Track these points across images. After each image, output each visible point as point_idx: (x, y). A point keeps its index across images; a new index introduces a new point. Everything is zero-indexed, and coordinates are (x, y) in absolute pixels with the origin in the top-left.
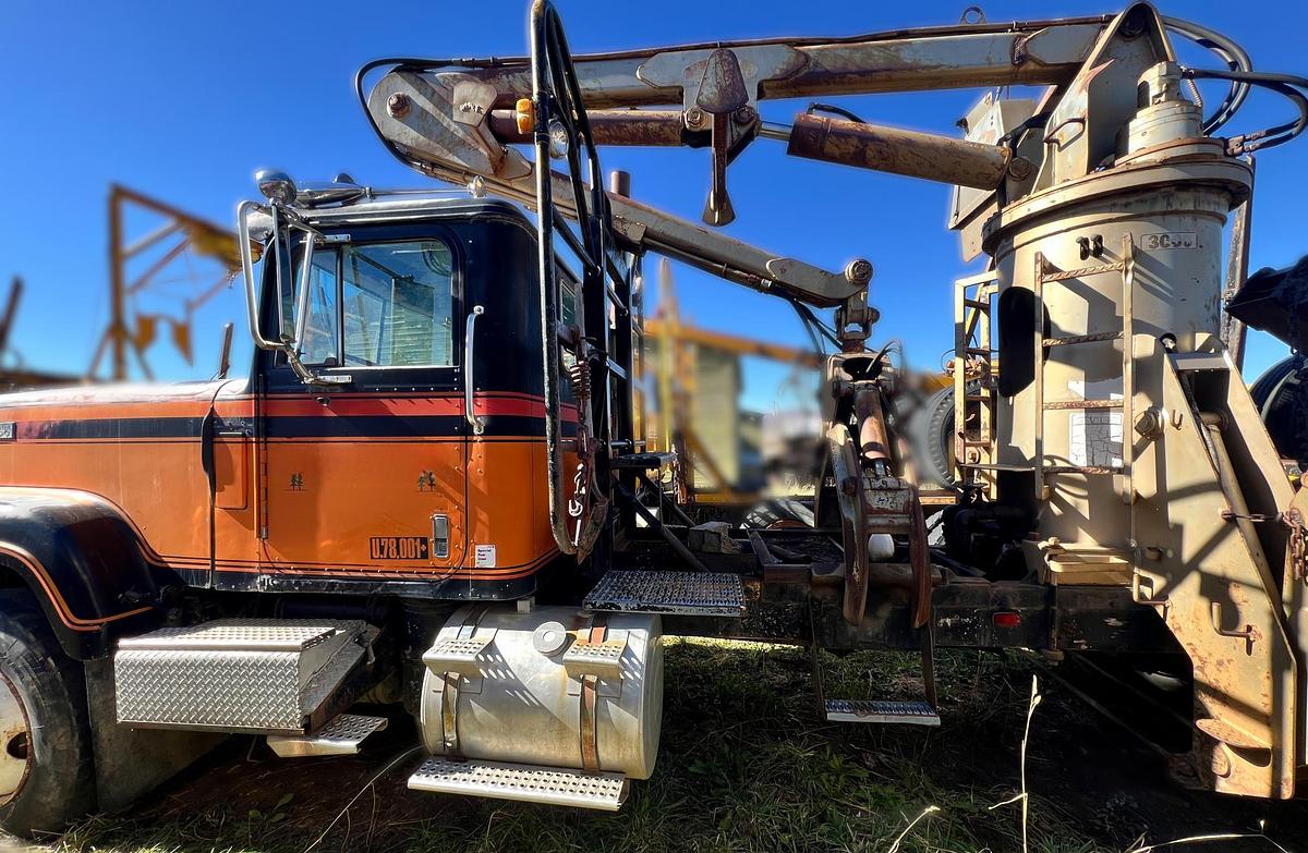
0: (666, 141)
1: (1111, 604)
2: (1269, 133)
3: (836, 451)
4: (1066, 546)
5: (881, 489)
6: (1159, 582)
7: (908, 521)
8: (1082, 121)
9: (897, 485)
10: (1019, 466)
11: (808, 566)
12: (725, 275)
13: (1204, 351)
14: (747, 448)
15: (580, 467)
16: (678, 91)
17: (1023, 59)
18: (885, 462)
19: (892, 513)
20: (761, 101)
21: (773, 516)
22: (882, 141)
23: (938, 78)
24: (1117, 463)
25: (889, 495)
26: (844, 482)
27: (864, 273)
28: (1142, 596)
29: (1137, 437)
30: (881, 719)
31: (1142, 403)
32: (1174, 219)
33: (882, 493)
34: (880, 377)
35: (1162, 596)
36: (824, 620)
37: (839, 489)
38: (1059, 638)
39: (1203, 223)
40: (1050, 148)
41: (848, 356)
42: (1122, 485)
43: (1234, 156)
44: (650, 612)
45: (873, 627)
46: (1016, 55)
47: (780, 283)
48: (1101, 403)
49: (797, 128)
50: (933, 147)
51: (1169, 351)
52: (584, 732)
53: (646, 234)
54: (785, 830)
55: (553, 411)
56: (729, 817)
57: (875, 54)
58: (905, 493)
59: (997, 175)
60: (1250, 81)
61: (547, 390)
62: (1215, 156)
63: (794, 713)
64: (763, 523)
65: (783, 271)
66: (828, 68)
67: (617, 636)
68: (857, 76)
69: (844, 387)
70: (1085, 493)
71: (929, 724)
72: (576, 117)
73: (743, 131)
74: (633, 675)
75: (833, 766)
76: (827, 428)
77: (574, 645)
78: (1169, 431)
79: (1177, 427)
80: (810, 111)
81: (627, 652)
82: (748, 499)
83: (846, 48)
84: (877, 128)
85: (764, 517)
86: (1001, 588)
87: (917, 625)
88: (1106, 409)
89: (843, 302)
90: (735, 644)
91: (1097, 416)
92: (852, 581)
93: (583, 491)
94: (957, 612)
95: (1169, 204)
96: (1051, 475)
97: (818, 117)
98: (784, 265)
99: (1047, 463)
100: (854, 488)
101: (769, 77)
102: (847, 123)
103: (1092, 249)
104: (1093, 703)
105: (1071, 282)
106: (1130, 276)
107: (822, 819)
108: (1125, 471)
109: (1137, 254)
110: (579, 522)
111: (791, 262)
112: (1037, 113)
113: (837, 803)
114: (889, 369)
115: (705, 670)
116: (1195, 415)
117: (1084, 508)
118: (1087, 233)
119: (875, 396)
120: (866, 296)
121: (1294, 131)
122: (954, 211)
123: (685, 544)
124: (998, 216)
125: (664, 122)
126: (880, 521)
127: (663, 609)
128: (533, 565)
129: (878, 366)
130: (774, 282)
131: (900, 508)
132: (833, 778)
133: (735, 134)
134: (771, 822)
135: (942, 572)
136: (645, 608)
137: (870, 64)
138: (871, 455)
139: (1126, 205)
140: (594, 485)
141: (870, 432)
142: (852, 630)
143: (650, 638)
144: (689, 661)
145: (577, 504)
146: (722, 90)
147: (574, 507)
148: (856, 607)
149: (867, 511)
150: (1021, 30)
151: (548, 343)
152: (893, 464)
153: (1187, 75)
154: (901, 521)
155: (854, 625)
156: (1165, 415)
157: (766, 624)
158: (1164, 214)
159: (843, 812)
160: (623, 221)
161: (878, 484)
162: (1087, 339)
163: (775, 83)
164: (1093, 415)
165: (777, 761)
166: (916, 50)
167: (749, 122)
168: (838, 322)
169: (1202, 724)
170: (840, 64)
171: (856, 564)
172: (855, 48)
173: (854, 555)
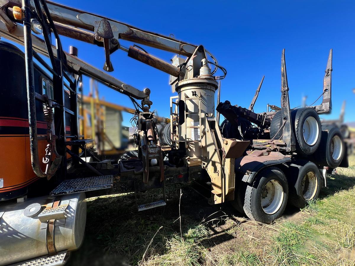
0: (88, 41)
1: (199, 169)
2: (221, 77)
3: (141, 138)
4: (191, 158)
5: (152, 147)
6: (206, 164)
7: (158, 155)
8: (192, 66)
9: (156, 146)
10: (183, 141)
11: (134, 170)
12: (109, 86)
13: (212, 117)
14: (124, 137)
15: (48, 145)
16: (92, 27)
17: (182, 49)
18: (153, 140)
19: (155, 153)
20: (119, 39)
21: (128, 156)
22: (152, 59)
23: (165, 48)
24: (199, 140)
25: (154, 149)
26: (143, 146)
27: (148, 92)
28: (204, 167)
29: (202, 134)
30: (152, 207)
31: (203, 127)
32: (207, 90)
33: (152, 149)
34: (152, 119)
35: (207, 167)
36: (138, 184)
37: (142, 148)
38: (190, 179)
39: (212, 92)
40: (187, 70)
41: (144, 113)
42: (200, 144)
43: (216, 80)
44: (79, 192)
45: (151, 184)
46: (181, 48)
47: (126, 91)
48: (196, 127)
49: (130, 49)
50: (163, 64)
51: (207, 117)
52: (48, 241)
53: (81, 69)
54: (127, 246)
55: (33, 125)
56: (109, 249)
57: (151, 37)
58: (158, 148)
59: (177, 74)
60: (218, 67)
61: (30, 117)
62: (213, 79)
63: (132, 211)
64: (126, 158)
65: (127, 88)
66: (139, 36)
67: (65, 203)
68: (146, 41)
69: (143, 121)
70: (194, 146)
71: (164, 205)
72: (49, 22)
73: (114, 46)
74: (71, 215)
75: (142, 223)
76: (139, 132)
77: (45, 210)
78: (207, 133)
79: (208, 132)
80: (134, 46)
81: (69, 207)
82: (121, 152)
83: (143, 33)
84: (151, 56)
85: (126, 156)
86: (179, 169)
87: (161, 181)
88: (197, 128)
89: (143, 98)
90: (116, 195)
91: (196, 129)
92: (145, 172)
93: (50, 154)
94: (170, 176)
95: (206, 87)
96: (188, 142)
97: (136, 48)
98: (127, 86)
99: (187, 140)
100: (145, 148)
101: (122, 33)
102: (144, 52)
103: (194, 94)
104: (197, 191)
105: (191, 100)
106: (200, 100)
107: (138, 239)
108: (200, 141)
109: (201, 96)
110: (47, 165)
111: (129, 86)
112: (185, 62)
113: (142, 233)
114: (155, 117)
115: (105, 206)
116: (210, 129)
117: (194, 149)
118: (193, 90)
119: (151, 124)
120: (149, 98)
121: (224, 77)
122: (170, 81)
123: (95, 168)
124: (178, 83)
125: (88, 35)
126: (152, 156)
127: (84, 190)
128: (26, 183)
129: (152, 116)
130: (124, 91)
131: (157, 152)
132: (141, 226)
133: (112, 46)
134: (122, 245)
135: (167, 167)
136: (77, 191)
137: (149, 39)
138: (150, 139)
139: (200, 86)
140: (55, 152)
141: (150, 133)
142: (146, 185)
143: (79, 201)
144: (101, 204)
145: (47, 159)
146: (105, 32)
147: (45, 159)
148: (146, 179)
149: (149, 153)
150: (181, 43)
151: (30, 100)
152: (155, 141)
153: (208, 62)
154: (157, 155)
155: (146, 184)
156: (206, 129)
157: (122, 188)
158: (206, 89)
159: (144, 235)
160: (72, 63)
161: (151, 146)
162: (193, 113)
163: (124, 35)
164: (195, 129)
165: (126, 227)
166: (160, 40)
167: (116, 44)
168: (142, 104)
169: (212, 191)
170: (142, 36)
171: (146, 168)
172: (146, 34)
173: (145, 165)
